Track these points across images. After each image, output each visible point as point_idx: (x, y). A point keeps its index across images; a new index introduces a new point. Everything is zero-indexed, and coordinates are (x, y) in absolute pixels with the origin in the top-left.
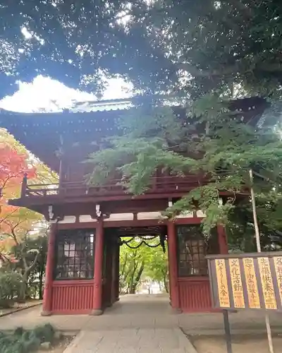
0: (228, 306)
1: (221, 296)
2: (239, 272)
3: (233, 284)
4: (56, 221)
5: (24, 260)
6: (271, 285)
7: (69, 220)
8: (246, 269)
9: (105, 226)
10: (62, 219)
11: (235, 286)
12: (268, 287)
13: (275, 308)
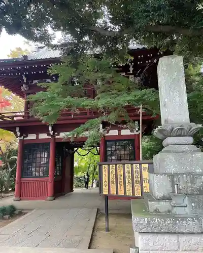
0: (107, 193)
1: (104, 187)
2: (114, 173)
3: (111, 180)
4: (22, 137)
5: (8, 164)
6: (131, 181)
7: (32, 137)
8: (118, 171)
9: (57, 141)
10: (27, 136)
11: (112, 182)
12: (129, 182)
13: (132, 195)
